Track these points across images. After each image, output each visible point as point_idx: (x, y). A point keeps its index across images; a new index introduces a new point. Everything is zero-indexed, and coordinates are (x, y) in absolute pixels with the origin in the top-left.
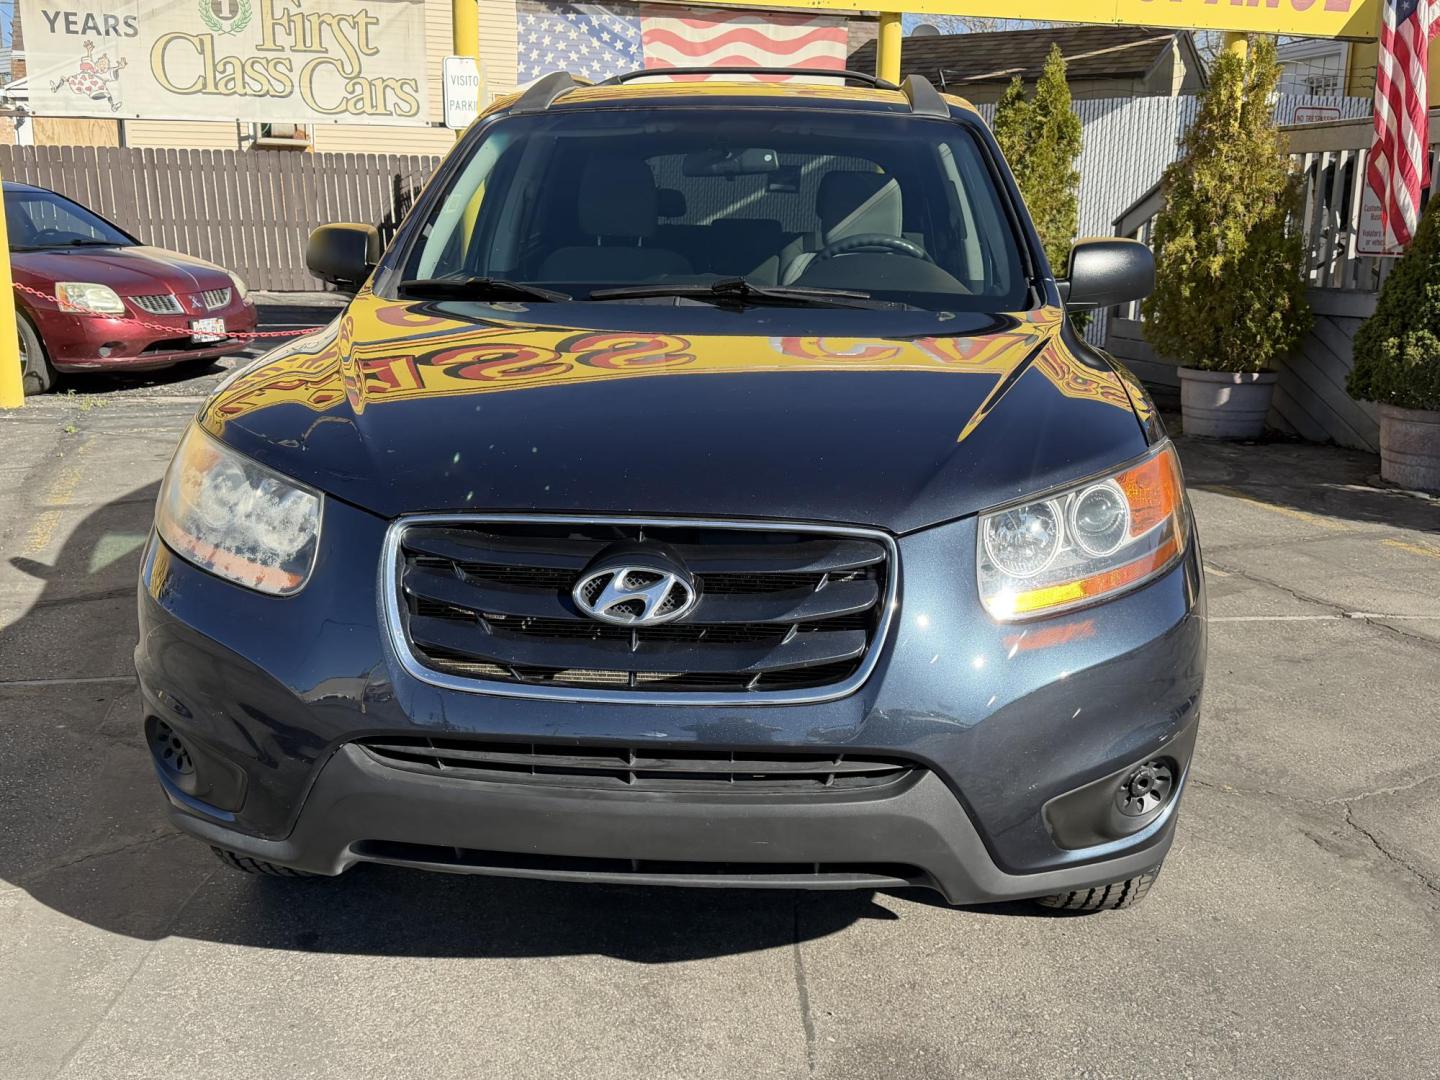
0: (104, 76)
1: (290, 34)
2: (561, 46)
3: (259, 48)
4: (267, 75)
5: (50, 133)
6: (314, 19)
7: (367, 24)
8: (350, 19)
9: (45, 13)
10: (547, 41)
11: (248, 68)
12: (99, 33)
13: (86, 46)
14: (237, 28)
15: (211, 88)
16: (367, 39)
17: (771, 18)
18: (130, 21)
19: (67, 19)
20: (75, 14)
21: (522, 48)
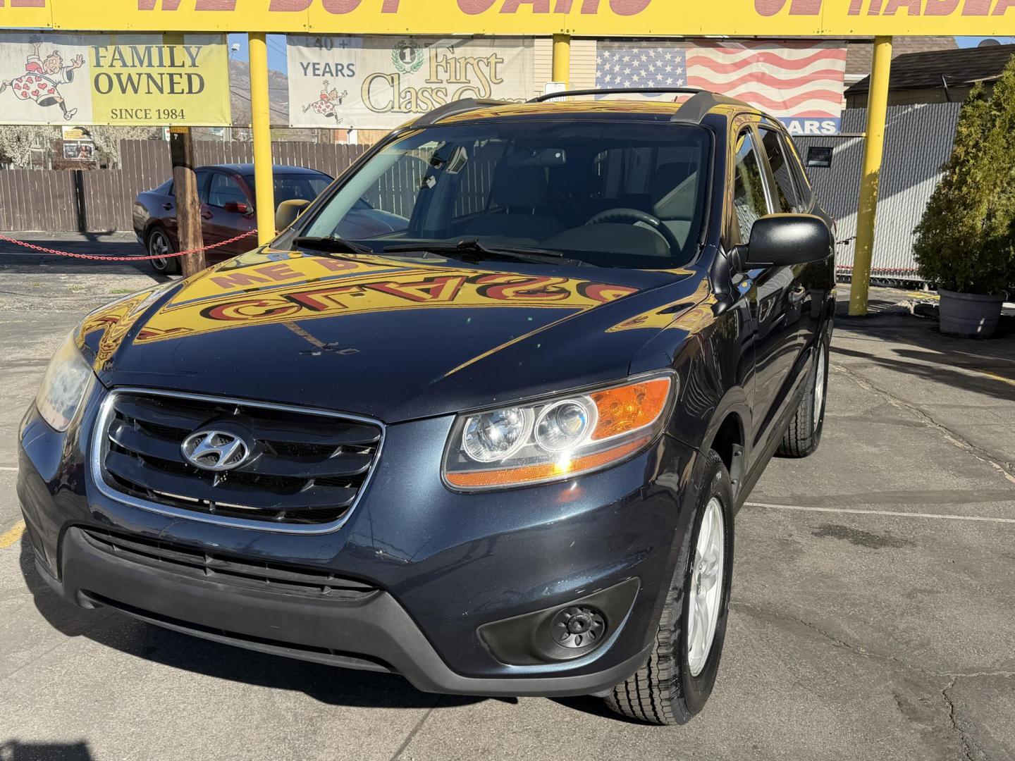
0: (333, 102)
1: (446, 72)
2: (627, 71)
3: (427, 82)
4: (430, 98)
5: (367, 136)
6: (462, 61)
7: (496, 63)
8: (485, 61)
9: (302, 64)
10: (617, 68)
11: (420, 95)
12: (332, 75)
13: (324, 83)
14: (415, 68)
15: (396, 109)
16: (496, 72)
17: (786, 44)
18: (351, 67)
19: (314, 67)
20: (318, 64)
21: (599, 74)
